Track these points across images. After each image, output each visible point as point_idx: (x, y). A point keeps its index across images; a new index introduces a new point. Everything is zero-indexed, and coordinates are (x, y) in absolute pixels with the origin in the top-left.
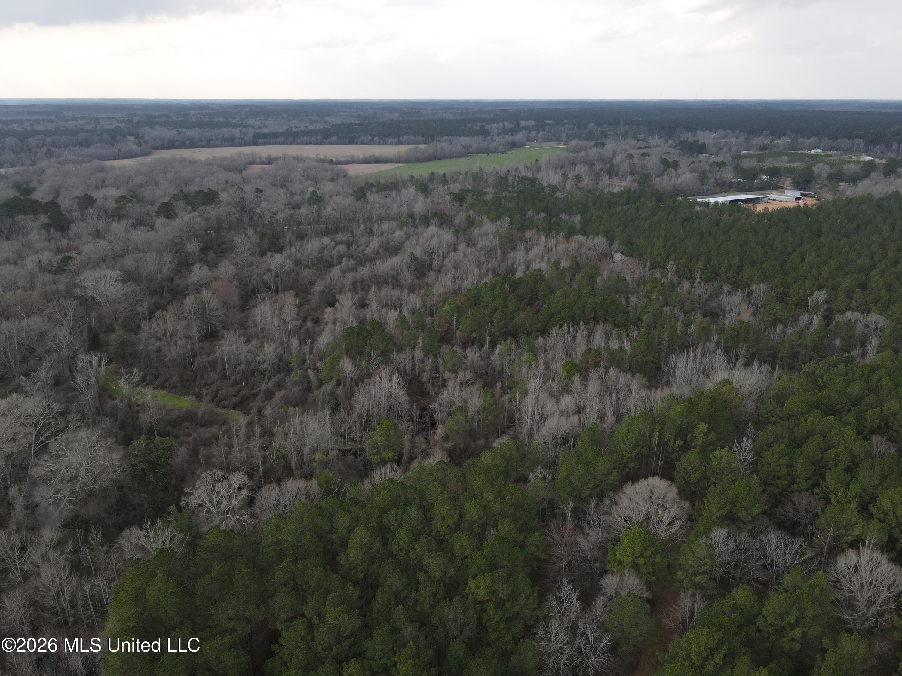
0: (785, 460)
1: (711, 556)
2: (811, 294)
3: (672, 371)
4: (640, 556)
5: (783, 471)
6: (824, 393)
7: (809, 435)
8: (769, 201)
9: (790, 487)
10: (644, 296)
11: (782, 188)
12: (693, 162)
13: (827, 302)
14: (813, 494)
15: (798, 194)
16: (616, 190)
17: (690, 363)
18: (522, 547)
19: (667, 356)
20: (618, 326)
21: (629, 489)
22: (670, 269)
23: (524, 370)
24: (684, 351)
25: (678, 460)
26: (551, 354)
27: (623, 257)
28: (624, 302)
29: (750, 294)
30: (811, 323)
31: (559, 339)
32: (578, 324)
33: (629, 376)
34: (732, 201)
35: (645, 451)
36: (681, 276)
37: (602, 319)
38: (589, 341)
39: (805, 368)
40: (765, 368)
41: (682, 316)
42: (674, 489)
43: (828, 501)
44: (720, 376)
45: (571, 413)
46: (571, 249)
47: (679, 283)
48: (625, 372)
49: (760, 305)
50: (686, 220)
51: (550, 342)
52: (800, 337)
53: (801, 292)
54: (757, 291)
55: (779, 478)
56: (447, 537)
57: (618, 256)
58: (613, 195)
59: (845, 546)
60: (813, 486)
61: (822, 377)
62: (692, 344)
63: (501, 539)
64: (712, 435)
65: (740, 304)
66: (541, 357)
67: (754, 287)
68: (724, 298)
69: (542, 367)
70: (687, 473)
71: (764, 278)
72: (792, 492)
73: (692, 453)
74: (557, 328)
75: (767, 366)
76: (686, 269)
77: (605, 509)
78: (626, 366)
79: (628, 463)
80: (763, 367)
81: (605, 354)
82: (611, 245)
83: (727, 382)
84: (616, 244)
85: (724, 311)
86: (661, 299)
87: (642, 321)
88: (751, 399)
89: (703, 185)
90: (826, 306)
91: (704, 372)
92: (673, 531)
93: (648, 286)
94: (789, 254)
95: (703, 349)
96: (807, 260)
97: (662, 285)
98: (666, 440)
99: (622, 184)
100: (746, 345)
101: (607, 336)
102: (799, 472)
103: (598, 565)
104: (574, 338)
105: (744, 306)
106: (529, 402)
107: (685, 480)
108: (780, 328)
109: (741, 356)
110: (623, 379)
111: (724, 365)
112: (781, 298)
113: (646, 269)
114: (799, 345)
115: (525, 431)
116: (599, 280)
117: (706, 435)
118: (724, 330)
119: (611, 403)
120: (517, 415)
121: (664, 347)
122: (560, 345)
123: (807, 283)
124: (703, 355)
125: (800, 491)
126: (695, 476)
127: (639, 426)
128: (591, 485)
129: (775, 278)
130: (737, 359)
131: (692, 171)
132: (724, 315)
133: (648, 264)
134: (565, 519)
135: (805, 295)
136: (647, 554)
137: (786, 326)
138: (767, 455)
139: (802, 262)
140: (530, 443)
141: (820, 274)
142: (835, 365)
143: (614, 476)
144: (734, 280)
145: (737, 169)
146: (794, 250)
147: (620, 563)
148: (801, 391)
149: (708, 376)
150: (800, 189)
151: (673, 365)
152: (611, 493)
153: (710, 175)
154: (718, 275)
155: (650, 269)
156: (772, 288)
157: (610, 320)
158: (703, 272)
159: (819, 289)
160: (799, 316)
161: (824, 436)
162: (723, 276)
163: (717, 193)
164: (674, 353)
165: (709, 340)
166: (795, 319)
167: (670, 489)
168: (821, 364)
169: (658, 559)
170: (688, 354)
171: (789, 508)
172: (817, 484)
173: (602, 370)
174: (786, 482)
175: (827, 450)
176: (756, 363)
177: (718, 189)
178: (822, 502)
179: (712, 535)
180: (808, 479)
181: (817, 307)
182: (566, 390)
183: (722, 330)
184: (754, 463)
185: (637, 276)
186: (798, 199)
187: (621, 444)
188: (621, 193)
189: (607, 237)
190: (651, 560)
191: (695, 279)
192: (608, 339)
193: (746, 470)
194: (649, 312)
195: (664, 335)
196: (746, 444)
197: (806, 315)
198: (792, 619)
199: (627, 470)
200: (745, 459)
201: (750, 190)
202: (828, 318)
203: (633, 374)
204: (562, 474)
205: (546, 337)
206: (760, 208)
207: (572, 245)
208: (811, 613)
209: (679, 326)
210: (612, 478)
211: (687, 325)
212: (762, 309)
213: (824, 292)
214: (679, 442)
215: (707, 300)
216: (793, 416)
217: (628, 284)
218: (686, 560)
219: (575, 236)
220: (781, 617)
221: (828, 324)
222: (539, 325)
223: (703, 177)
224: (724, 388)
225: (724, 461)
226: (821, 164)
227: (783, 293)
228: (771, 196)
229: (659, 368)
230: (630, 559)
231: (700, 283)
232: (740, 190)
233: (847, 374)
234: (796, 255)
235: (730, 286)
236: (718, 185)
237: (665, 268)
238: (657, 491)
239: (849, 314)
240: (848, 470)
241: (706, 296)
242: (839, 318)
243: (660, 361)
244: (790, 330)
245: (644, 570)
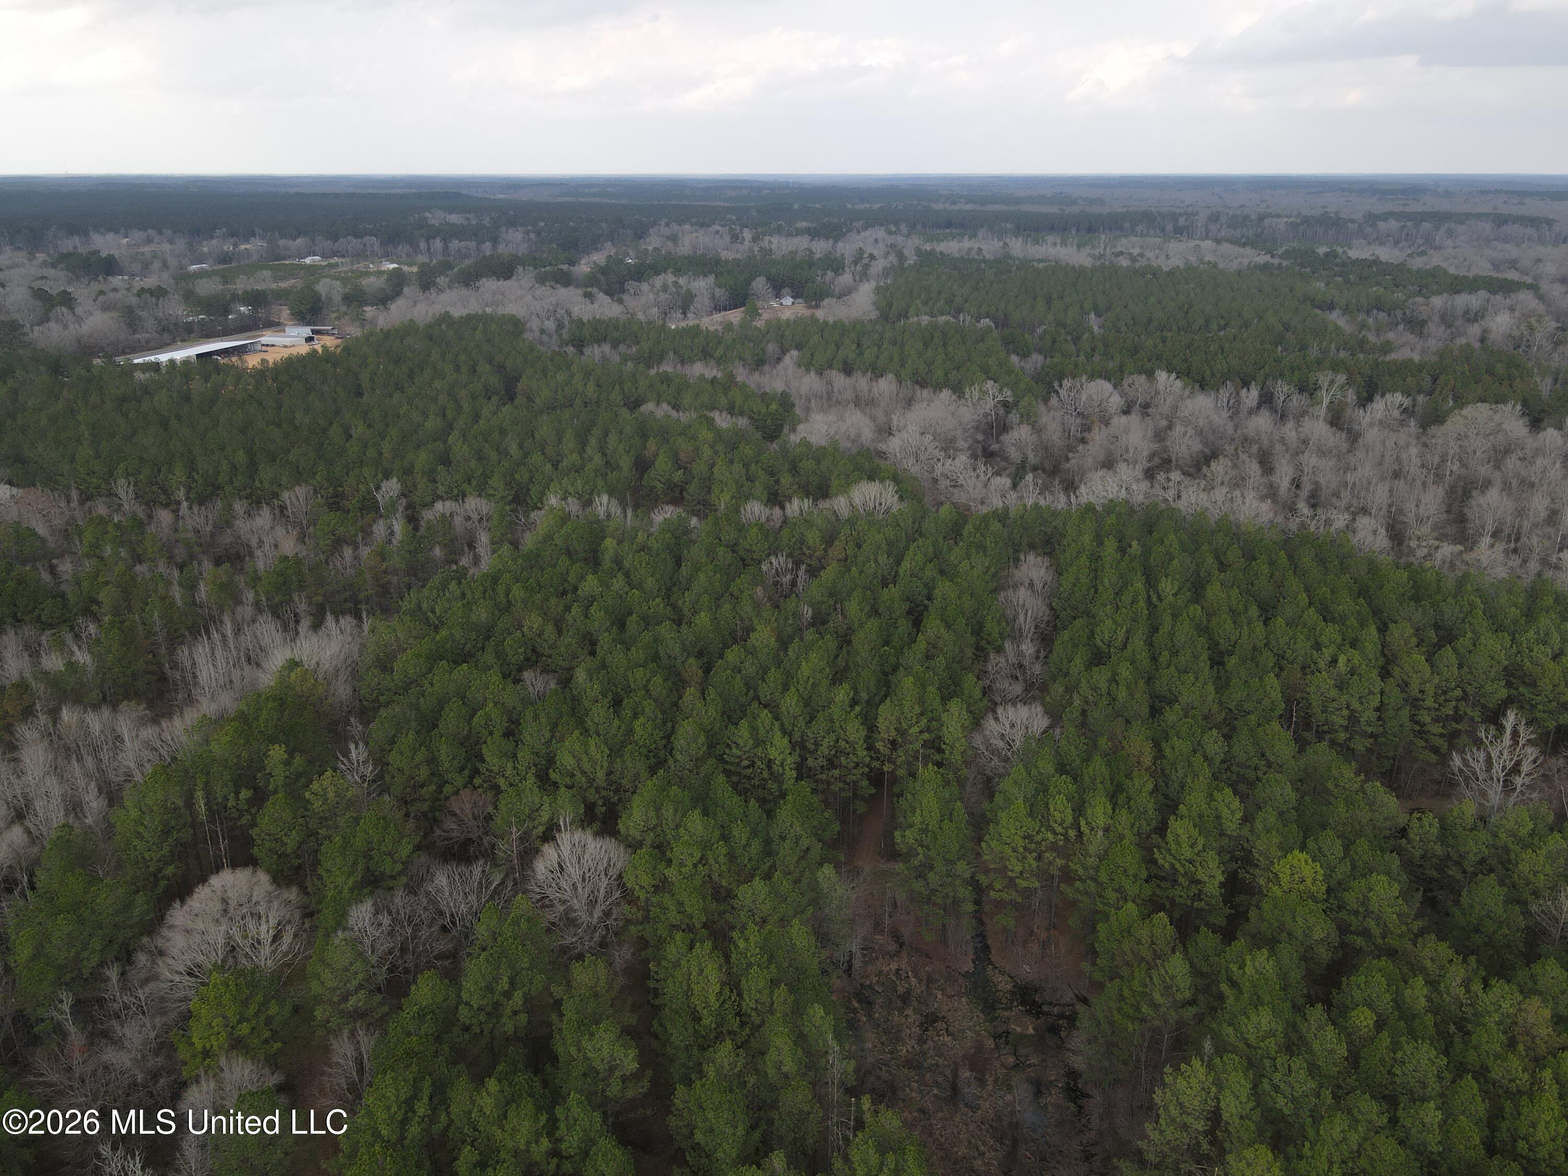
0: (421, 755)
1: (361, 955)
2: (378, 488)
3: (189, 677)
4: (239, 1022)
5: (424, 772)
6: (444, 633)
7: (442, 704)
8: (264, 348)
9: (441, 792)
10: (87, 556)
11: (279, 324)
12: (102, 293)
13: (404, 495)
14: (475, 788)
15: (306, 331)
17: (219, 653)
19: (172, 652)
20: (51, 626)
21: (178, 916)
22: (121, 492)
24: (200, 635)
25: (254, 825)
27: (15, 491)
28: (47, 579)
29: (283, 508)
30: (392, 533)
33: (106, 712)
34: (198, 356)
35: (186, 835)
36: (150, 504)
37: (9, 620)
39: (405, 605)
40: (347, 622)
41: (176, 573)
42: (263, 878)
43: (497, 789)
44: (278, 658)
47: (150, 517)
48: (96, 707)
49: (305, 522)
50: (124, 399)
52: (383, 559)
53: (362, 488)
54: (294, 500)
55: (422, 786)
57: (2, 492)
59: (538, 843)
60: (471, 777)
61: (433, 612)
62: (212, 619)
64: (298, 760)
65: (272, 528)
67: (286, 495)
68: (243, 526)
70: (276, 840)
71: (298, 477)
72: (447, 798)
73: (273, 804)
75: (348, 618)
76: (155, 488)
77: (143, 975)
78: (94, 695)
79: (160, 870)
80: (342, 622)
81: (39, 687)
83: (293, 664)
85: (249, 546)
86: (123, 553)
87: (99, 604)
88: (342, 678)
89: (135, 332)
90: (404, 501)
91: (249, 660)
92: (284, 947)
93: (88, 536)
94: (325, 431)
95: (233, 621)
96: (354, 436)
97: (118, 526)
98: (220, 800)
100: (303, 594)
101: (33, 651)
102: (446, 765)
105: (280, 531)
107: (276, 853)
108: (348, 552)
109: (302, 614)
110: (96, 721)
111: (278, 637)
112: (335, 503)
113: (74, 504)
114: (385, 572)
117: (287, 763)
118: (259, 579)
119: (87, 775)
121: (161, 637)
123: (366, 472)
124: (238, 631)
125: (457, 793)
126: (291, 841)
127: (160, 794)
128: (97, 945)
129: (315, 473)
130: (297, 622)
131: (105, 308)
132: (251, 554)
133: (75, 495)
134: (64, 1034)
135: (369, 492)
136: (251, 1011)
137: (356, 548)
138: (393, 758)
139: (348, 440)
141: (380, 454)
142: (444, 587)
143: (141, 905)
144: (248, 491)
145: (189, 297)
146: (331, 424)
147: (206, 1053)
148: (411, 640)
149: (258, 664)
150: (308, 324)
151: (188, 664)
152: (145, 940)
153: (144, 314)
154: (219, 488)
155: (82, 503)
156: (315, 490)
157: (27, 618)
158: (189, 489)
159: (387, 476)
160: (370, 526)
161: (463, 698)
162: (228, 489)
163: (167, 345)
164: (182, 643)
165: (239, 602)
166: (367, 533)
167: (255, 880)
168: (426, 592)
169: (273, 1009)
170: (209, 638)
171: (450, 824)
172: (476, 772)
173: (43, 718)
174: (433, 787)
175: (473, 716)
176: (330, 618)
177: (166, 337)
178: (490, 795)
179: (351, 922)
180: (462, 769)
181: (392, 506)
183: (256, 580)
184: (380, 777)
185: (58, 522)
186: (309, 339)
187: (136, 842)
190: (262, 1017)
191: (179, 503)
192: (35, 656)
193: (369, 794)
194: (107, 583)
195: (152, 617)
196: (357, 753)
197: (381, 522)
198: (504, 984)
199: (163, 883)
200: (363, 777)
201: (226, 333)
202: (412, 519)
203: (115, 707)
204: (24, 953)
206: (253, 361)
208: (525, 962)
209: (177, 594)
210: (136, 912)
211: (191, 587)
212: (311, 529)
213: (395, 480)
214: (245, 794)
215: (213, 535)
216: (411, 683)
217: (44, 541)
218: (323, 983)
220: (490, 989)
221: (416, 529)
223: (131, 318)
224: (293, 675)
225: (331, 795)
226: (327, 280)
227: (336, 496)
228: (265, 340)
229: (163, 679)
230: (223, 1036)
231: (190, 508)
232: (209, 334)
233: (463, 595)
234: (335, 431)
235: (245, 502)
236: (164, 329)
237: (111, 494)
238: (233, 895)
239: (439, 506)
240: (508, 734)
241: (209, 528)
242: (428, 515)
243: (160, 666)
244: (365, 552)
245: (255, 1042)
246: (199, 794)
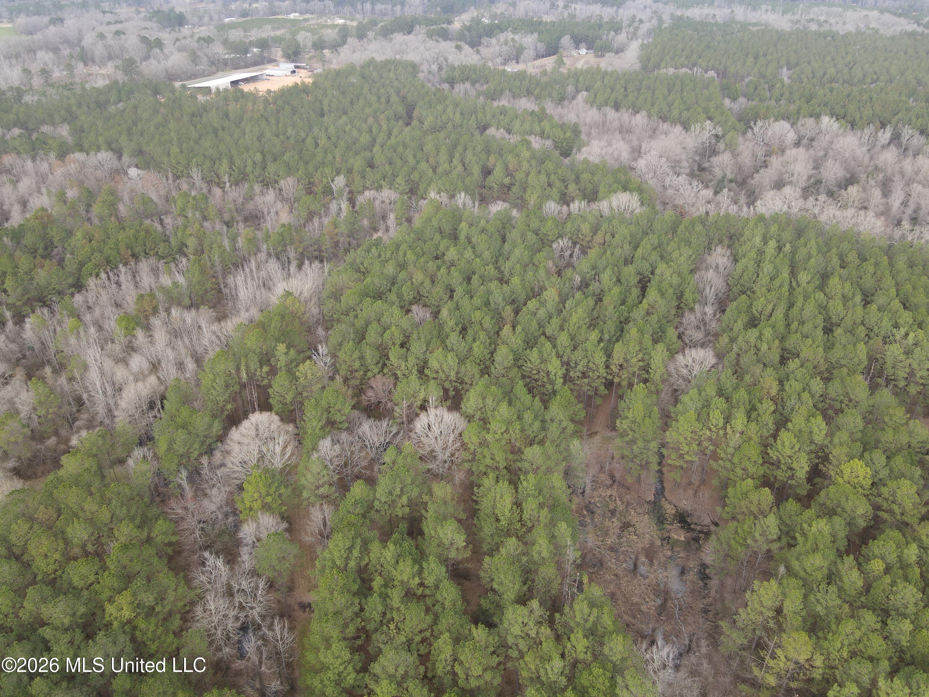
0: (356, 354)
1: (326, 467)
2: (333, 180)
3: (234, 293)
4: (267, 495)
5: (357, 364)
6: (368, 280)
7: (367, 324)
8: (268, 78)
9: (366, 375)
10: (179, 215)
11: (275, 61)
12: (177, 39)
13: (347, 185)
14: (384, 375)
15: (291, 66)
16: (100, 83)
17: (249, 280)
18: (149, 540)
19: (224, 278)
20: (163, 258)
21: (235, 434)
22: (195, 177)
23: (73, 341)
24: (239, 269)
25: (270, 386)
26: (97, 311)
27: (140, 172)
28: (159, 228)
29: (281, 190)
30: (340, 209)
31: (101, 290)
32: (117, 267)
33: (193, 312)
34: (232, 83)
35: (237, 388)
36: (209, 183)
37: (143, 254)
38: (136, 285)
39: (349, 258)
40: (316, 264)
41: (225, 228)
42: (276, 418)
43: (396, 378)
44: (280, 288)
45: (147, 372)
46: (72, 172)
47: (210, 191)
48: (189, 308)
49: (292, 199)
50: (193, 115)
51: (91, 296)
52: (336, 227)
53: (324, 180)
54: (287, 185)
55: (357, 371)
56: (59, 573)
57: (133, 172)
58: (99, 91)
59: (418, 411)
60: (383, 368)
61: (362, 263)
62: (244, 259)
63: (125, 547)
64: (292, 352)
65: (275, 202)
66: (88, 318)
67: (282, 182)
68: (259, 200)
69: (92, 330)
70: (282, 396)
71: (290, 171)
72: (369, 379)
73: (280, 376)
74: (94, 279)
76: (212, 174)
77: (219, 462)
78: (187, 302)
79: (224, 406)
80: (313, 265)
81: (160, 296)
82: (120, 158)
83: (288, 294)
84: (126, 158)
85: (263, 213)
86: (198, 214)
87: (187, 247)
88: (313, 302)
89: (196, 65)
90: (347, 190)
91: (264, 286)
92: (287, 457)
93: (179, 203)
94: (304, 141)
95: (256, 261)
96: (320, 145)
97: (194, 198)
98: (253, 371)
99: (103, 71)
100: (293, 247)
101: (155, 272)
102: (369, 361)
103: (231, 519)
104: (118, 284)
105: (279, 205)
106: (94, 375)
107: (281, 403)
108: (316, 221)
109: (292, 258)
110: (189, 317)
111: (279, 272)
112: (309, 189)
113: (170, 181)
114: (336, 235)
115: (101, 410)
116: (121, 207)
117: (286, 354)
118: (269, 236)
119: (186, 347)
120: (85, 396)
121: (219, 268)
122: (104, 297)
123: (327, 170)
124: (258, 267)
125: (374, 376)
126: (289, 398)
127: (223, 367)
128: (196, 446)
129: (298, 170)
130: (289, 262)
131: (180, 50)
132: (264, 218)
133: (170, 176)
134: (183, 490)
135: (328, 183)
136: (272, 490)
137: (321, 218)
138: (341, 354)
139: (316, 148)
140: (113, 422)
141: (334, 158)
142: (369, 251)
143: (217, 427)
144: (262, 178)
145: (226, 42)
146: (307, 135)
147: (251, 509)
148: (351, 283)
149: (269, 289)
150: (293, 61)
151: (233, 286)
152: (219, 444)
153: (201, 54)
154: (246, 175)
155: (174, 181)
156: (298, 181)
157: (152, 253)
158: (230, 175)
159: (338, 174)
160: (328, 203)
161: (379, 321)
162: (251, 176)
163: (214, 74)
164: (230, 273)
165: (259, 250)
166: (326, 207)
167: (271, 419)
168: (358, 252)
169: (283, 490)
170: (243, 271)
171: (370, 393)
172: (385, 365)
173: (163, 314)
174: (362, 372)
175: (385, 332)
176: (307, 262)
177: (214, 68)
178: (392, 379)
179: (320, 448)
180: (378, 363)
181: (341, 193)
182: (131, 348)
183: (267, 236)
184: (334, 365)
185: (163, 192)
186: (293, 73)
187: (212, 391)
188: (108, 89)
189: (112, 150)
190: (277, 493)
191: (225, 183)
192: (157, 276)
193: (328, 373)
194: (191, 235)
195: (214, 256)
196: (322, 349)
197: (334, 201)
198: (398, 491)
199: (226, 413)
200: (325, 363)
201: (247, 66)
202: (352, 201)
203: (198, 308)
204: (162, 446)
205: (84, 292)
206: (262, 88)
207: (72, 167)
208: (409, 481)
209: (226, 244)
210: (214, 430)
211: (233, 240)
212: (296, 204)
213: (343, 176)
214: (265, 369)
215: (243, 204)
216: (351, 309)
217: (156, 204)
218: (307, 480)
219: (72, 155)
220: (390, 493)
221: (353, 207)
222: (71, 280)
223: (194, 57)
224: (288, 301)
225: (309, 375)
226: (303, 32)
227: (310, 183)
229: (220, 291)
230: (259, 502)
231: (231, 187)
232: (237, 67)
233: (380, 256)
234: (309, 141)
235: (260, 185)
236: (212, 63)
237: (189, 176)
238: (261, 428)
239: (367, 193)
240: (402, 345)
241: (241, 200)
242: (360, 199)
243: (218, 284)
244: (326, 221)
245: (274, 506)
246: (243, 368)
